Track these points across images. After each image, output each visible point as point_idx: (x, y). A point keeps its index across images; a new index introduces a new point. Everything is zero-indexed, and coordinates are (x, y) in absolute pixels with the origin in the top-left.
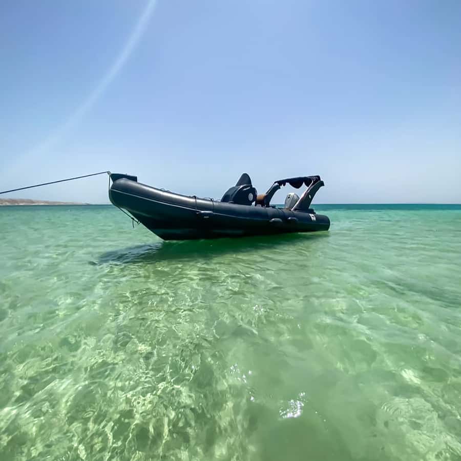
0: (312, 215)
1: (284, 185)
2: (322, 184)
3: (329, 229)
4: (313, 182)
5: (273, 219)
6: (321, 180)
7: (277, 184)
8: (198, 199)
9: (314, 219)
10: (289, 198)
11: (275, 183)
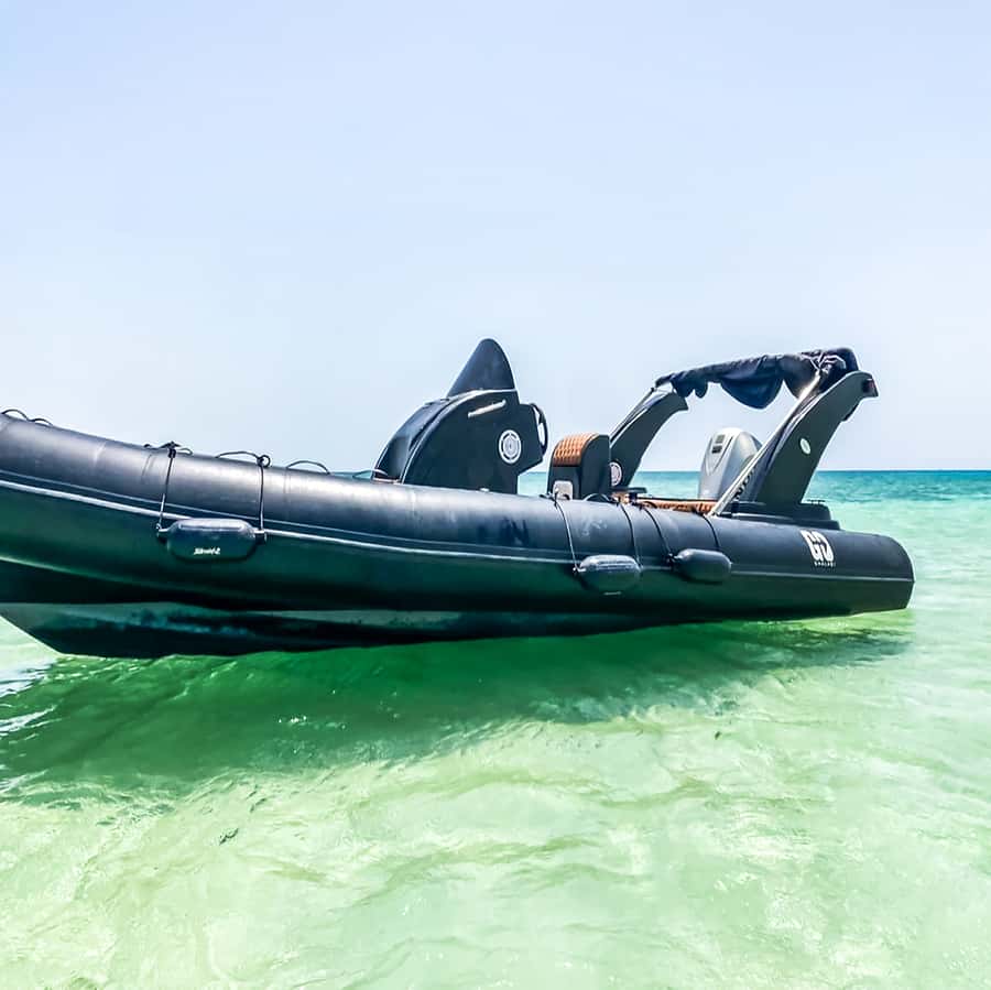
0: (817, 535)
1: (701, 393)
2: (867, 387)
3: (908, 606)
4: (817, 378)
5: (593, 560)
6: (862, 368)
7: (668, 388)
8: (190, 456)
9: (823, 555)
10: (717, 450)
11: (660, 382)
